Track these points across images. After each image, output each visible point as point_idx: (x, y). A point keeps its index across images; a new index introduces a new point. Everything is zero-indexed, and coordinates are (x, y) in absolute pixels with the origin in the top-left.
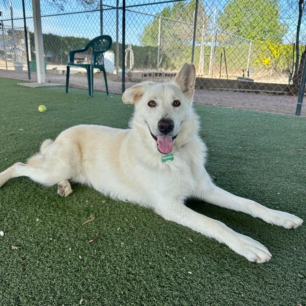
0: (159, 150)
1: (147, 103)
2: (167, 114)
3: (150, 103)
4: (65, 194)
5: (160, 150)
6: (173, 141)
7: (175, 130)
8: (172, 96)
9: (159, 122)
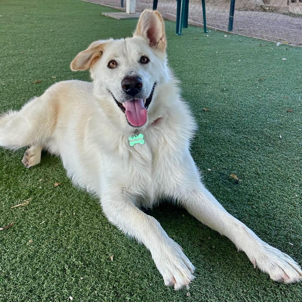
2: (132, 71)
3: (111, 64)
4: (28, 165)
8: (138, 51)
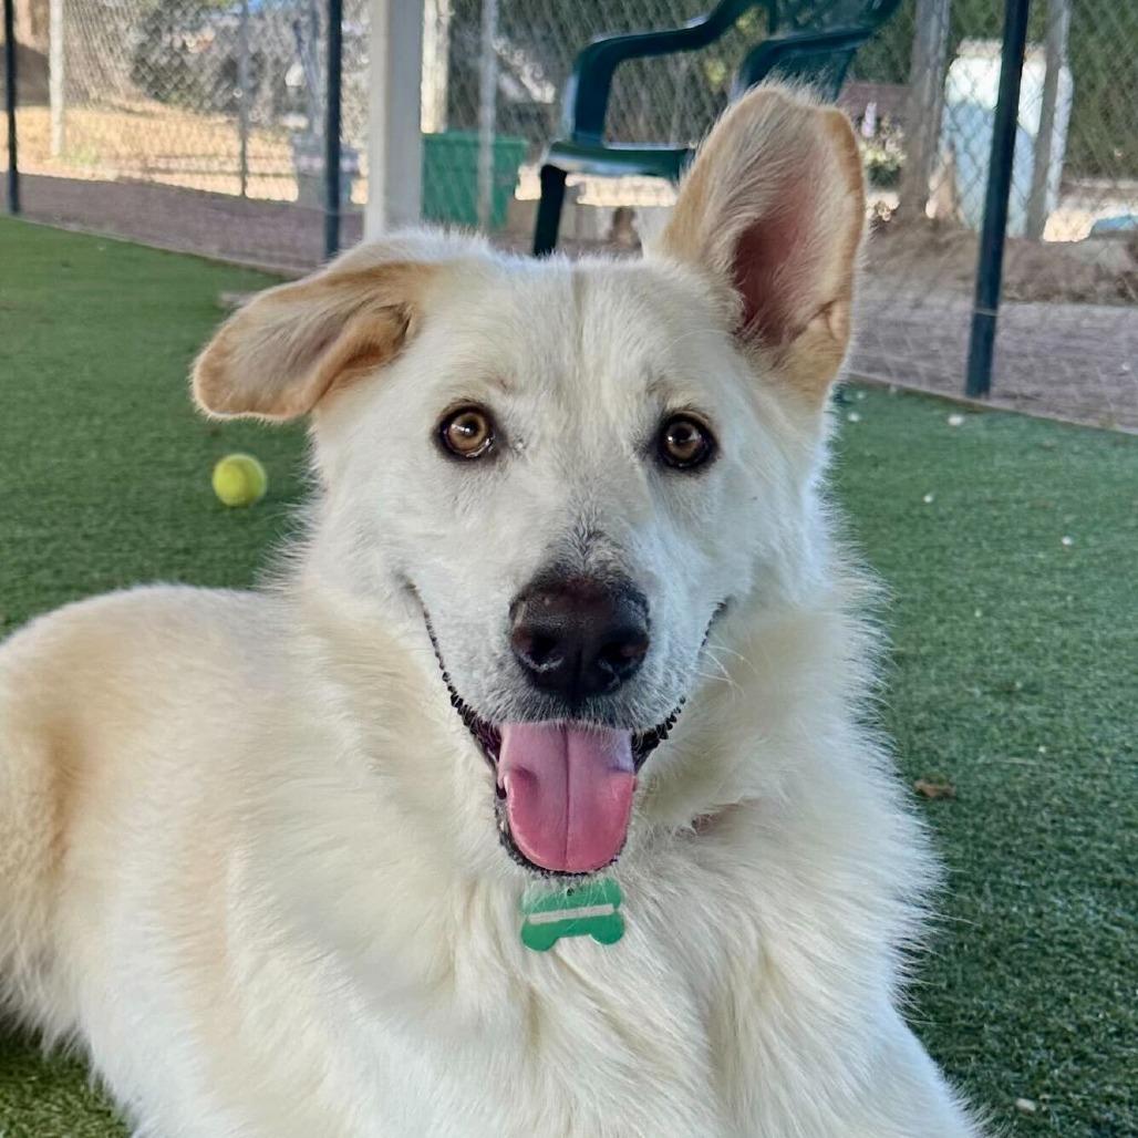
0: (507, 838)
1: (428, 423)
2: (595, 534)
3: (456, 427)
5: (521, 840)
6: (638, 763)
7: (659, 679)
8: (646, 368)
9: (522, 597)
